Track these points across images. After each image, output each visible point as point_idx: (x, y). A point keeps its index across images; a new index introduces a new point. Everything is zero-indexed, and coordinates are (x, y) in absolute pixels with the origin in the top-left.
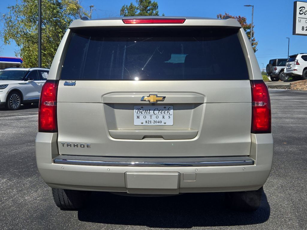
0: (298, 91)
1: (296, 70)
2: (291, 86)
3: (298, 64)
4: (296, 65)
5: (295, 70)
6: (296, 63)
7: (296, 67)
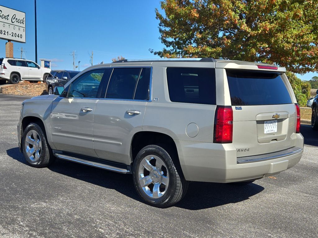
0: (9, 95)
1: (4, 74)
2: (3, 90)
3: (5, 68)
4: (4, 69)
5: (2, 74)
6: (3, 67)
7: (4, 71)
